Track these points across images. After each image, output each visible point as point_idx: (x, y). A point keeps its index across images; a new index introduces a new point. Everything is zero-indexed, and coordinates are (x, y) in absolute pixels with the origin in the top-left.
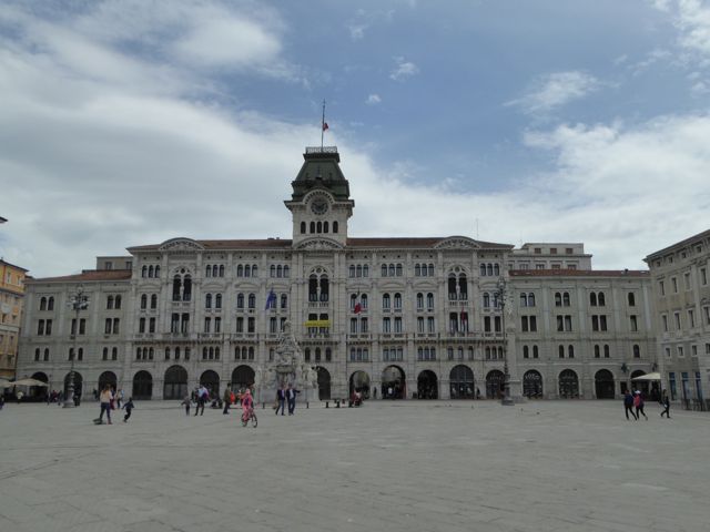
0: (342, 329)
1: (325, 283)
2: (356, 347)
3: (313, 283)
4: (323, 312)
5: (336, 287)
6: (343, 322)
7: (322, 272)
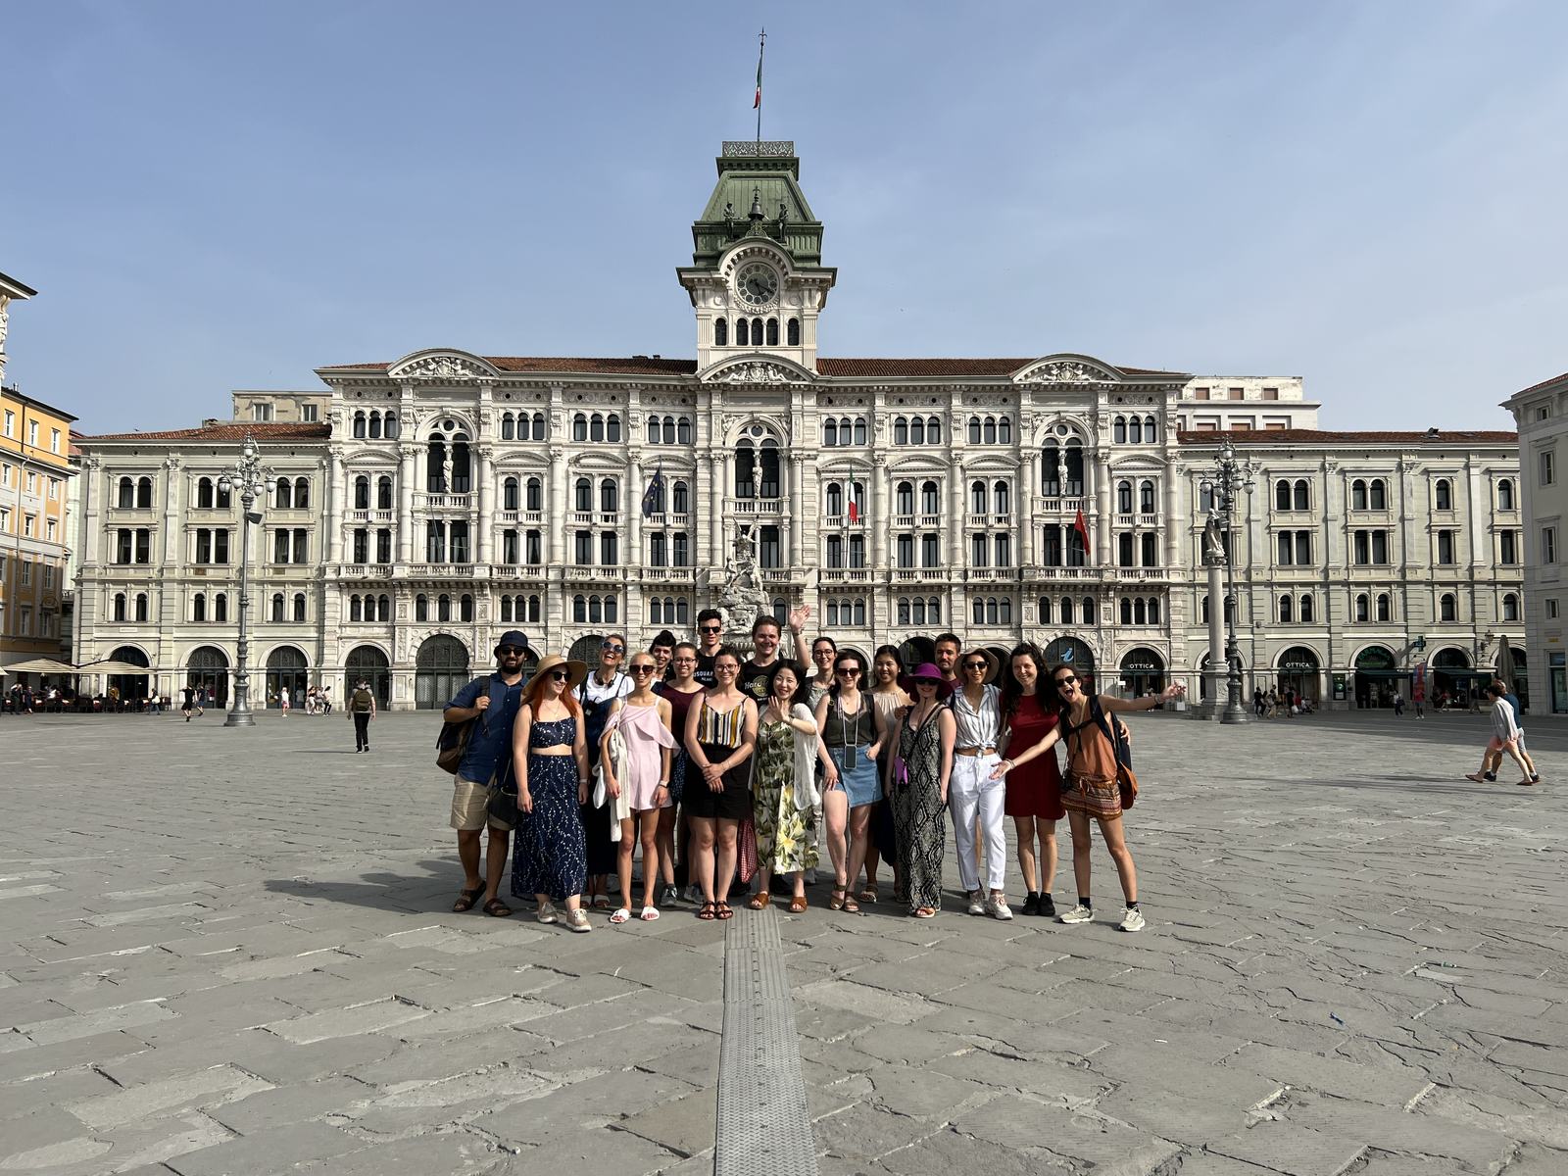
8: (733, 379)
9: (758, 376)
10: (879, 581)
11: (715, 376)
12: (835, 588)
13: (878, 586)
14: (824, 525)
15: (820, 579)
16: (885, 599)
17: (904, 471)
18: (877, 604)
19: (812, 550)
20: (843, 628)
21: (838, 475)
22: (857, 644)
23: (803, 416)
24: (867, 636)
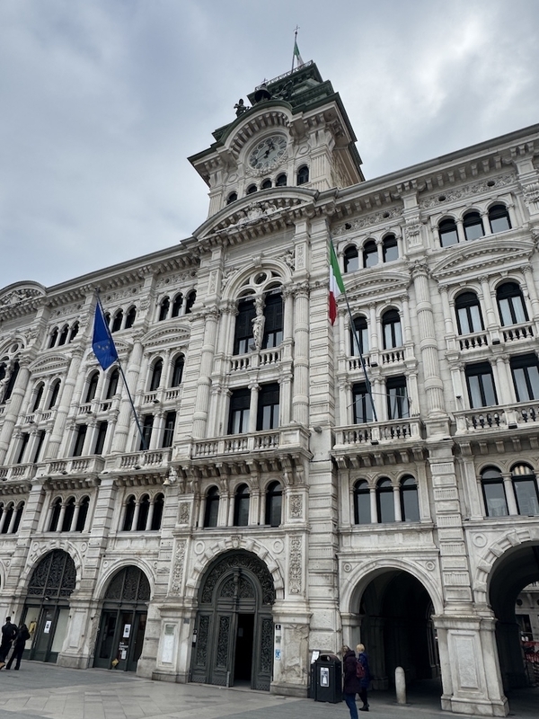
0: (319, 416)
1: (274, 303)
2: (371, 476)
3: (244, 310)
4: (267, 377)
5: (301, 301)
6: (321, 394)
7: (270, 279)
8: (232, 230)
9: (254, 216)
10: (436, 436)
11: (213, 231)
12: (360, 458)
13: (438, 446)
14: (343, 367)
15: (334, 443)
16: (451, 468)
17: (458, 273)
18: (437, 481)
19: (322, 404)
20: (380, 528)
21: (361, 302)
22: (406, 559)
23: (310, 245)
24: (425, 542)
